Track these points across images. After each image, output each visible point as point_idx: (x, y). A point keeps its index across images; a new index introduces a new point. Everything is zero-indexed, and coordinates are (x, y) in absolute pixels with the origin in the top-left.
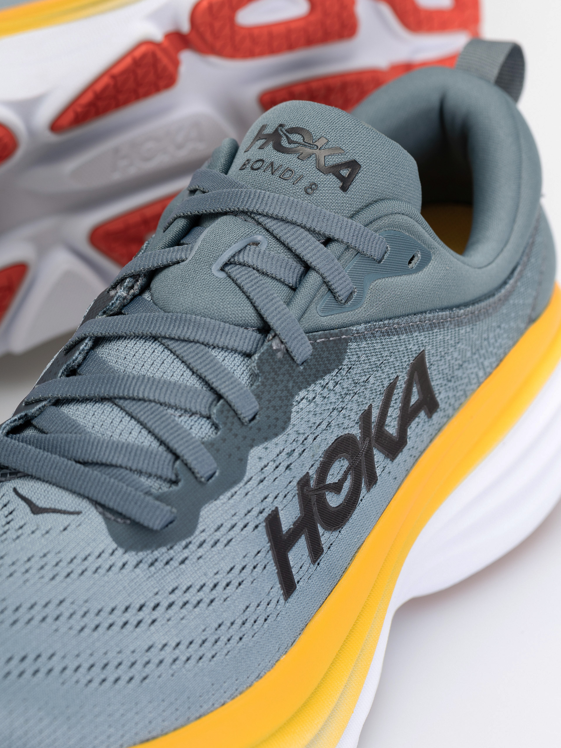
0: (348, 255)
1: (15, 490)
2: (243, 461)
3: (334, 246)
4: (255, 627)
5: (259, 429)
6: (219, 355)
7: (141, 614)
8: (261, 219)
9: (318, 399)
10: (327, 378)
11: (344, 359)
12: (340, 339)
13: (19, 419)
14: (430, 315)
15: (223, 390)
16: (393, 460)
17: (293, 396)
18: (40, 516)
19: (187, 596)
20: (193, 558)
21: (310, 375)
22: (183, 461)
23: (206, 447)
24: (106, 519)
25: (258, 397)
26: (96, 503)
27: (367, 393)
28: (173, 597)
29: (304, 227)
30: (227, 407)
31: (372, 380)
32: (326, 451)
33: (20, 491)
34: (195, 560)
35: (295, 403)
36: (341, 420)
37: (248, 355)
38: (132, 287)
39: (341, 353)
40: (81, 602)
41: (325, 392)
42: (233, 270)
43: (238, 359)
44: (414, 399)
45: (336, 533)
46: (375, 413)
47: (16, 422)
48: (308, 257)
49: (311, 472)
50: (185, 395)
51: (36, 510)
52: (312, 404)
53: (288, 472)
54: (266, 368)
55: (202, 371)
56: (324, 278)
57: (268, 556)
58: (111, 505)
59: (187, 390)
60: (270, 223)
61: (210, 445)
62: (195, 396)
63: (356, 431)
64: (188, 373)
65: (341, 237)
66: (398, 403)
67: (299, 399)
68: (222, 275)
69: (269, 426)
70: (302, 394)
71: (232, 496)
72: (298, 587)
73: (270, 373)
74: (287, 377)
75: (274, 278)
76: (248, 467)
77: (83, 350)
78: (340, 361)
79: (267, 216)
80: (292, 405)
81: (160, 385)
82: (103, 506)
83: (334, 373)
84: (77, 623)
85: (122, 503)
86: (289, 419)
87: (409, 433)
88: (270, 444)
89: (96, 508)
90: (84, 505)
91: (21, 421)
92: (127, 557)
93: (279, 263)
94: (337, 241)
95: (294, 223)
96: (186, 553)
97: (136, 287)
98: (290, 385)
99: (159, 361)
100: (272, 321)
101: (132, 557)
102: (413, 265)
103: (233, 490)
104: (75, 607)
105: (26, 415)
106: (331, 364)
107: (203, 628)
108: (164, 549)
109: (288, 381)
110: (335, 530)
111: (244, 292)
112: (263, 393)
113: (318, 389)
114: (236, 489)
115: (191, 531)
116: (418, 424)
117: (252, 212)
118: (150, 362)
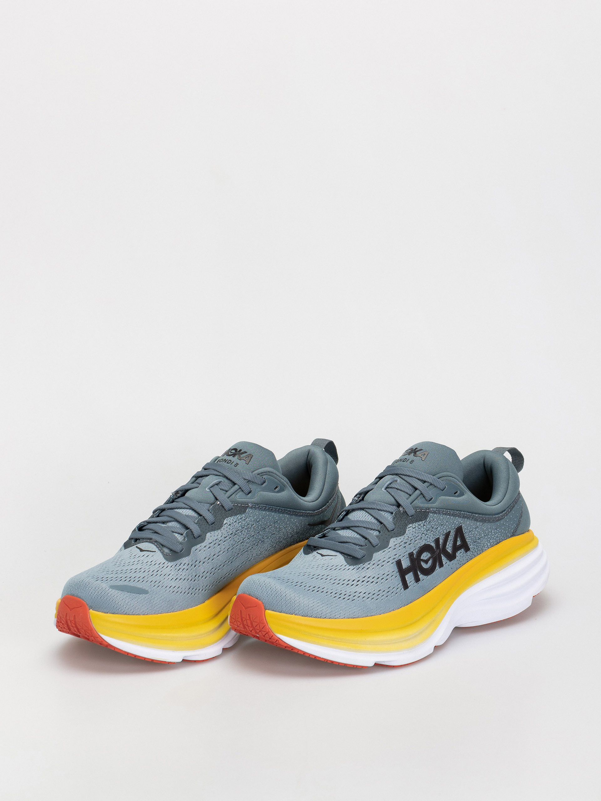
0: (431, 487)
1: (317, 552)
2: (388, 542)
3: (426, 483)
4: (392, 594)
5: (394, 534)
6: (383, 513)
7: (353, 583)
8: (401, 476)
9: (417, 528)
10: (420, 522)
11: (428, 518)
12: (426, 511)
13: (321, 535)
14: (463, 513)
15: (383, 521)
16: (450, 561)
17: (407, 526)
18: (324, 557)
19: (369, 579)
20: (371, 568)
21: (414, 520)
22: (368, 540)
23: (376, 537)
24: (344, 557)
25: (395, 524)
26: (342, 553)
27: (437, 532)
28: (364, 579)
29: (416, 478)
30: (384, 526)
31: (439, 528)
32: (420, 547)
33: (318, 552)
34: (371, 569)
35: (407, 528)
36: (426, 538)
37: (392, 513)
38: (360, 497)
39: (426, 516)
40: (334, 576)
41: (420, 527)
42: (389, 490)
43: (389, 514)
44: (459, 543)
45: (426, 577)
46: (441, 541)
47: (320, 536)
48: (416, 486)
49: (414, 552)
50: (371, 524)
51: (322, 555)
52: (414, 529)
53: (404, 548)
54: (398, 516)
55: (377, 517)
56: (421, 492)
57: (397, 573)
58: (346, 552)
59: (372, 523)
60: (403, 477)
61: (377, 536)
62: (375, 525)
63: (433, 545)
64: (373, 518)
65: (428, 480)
66: (451, 542)
67: (409, 527)
68: (385, 491)
69: (398, 533)
70: (411, 525)
71: (384, 552)
72: (409, 587)
73: (399, 517)
74: (405, 519)
75: (404, 492)
76: (390, 544)
77: (343, 514)
78: (426, 519)
79: (403, 475)
80: (406, 528)
81: (364, 522)
82: (344, 553)
83: (423, 522)
84: (332, 581)
85: (349, 551)
86: (405, 532)
87: (457, 554)
88: (398, 538)
89: (342, 554)
90: (338, 554)
91: (322, 536)
92: (350, 567)
93: (407, 487)
94: (427, 482)
95: (412, 477)
96: (369, 566)
97: (361, 497)
98: (406, 522)
99: (364, 515)
100: (400, 502)
101: (352, 567)
102: (456, 494)
103: (384, 550)
104: (332, 577)
105: (323, 534)
106: (422, 519)
107: (374, 590)
108: (362, 564)
109: (406, 521)
110: (426, 575)
111: (392, 495)
112: (396, 523)
113: (417, 525)
114: (385, 549)
115: (371, 560)
116: (461, 552)
117: (399, 474)
118: (362, 516)
